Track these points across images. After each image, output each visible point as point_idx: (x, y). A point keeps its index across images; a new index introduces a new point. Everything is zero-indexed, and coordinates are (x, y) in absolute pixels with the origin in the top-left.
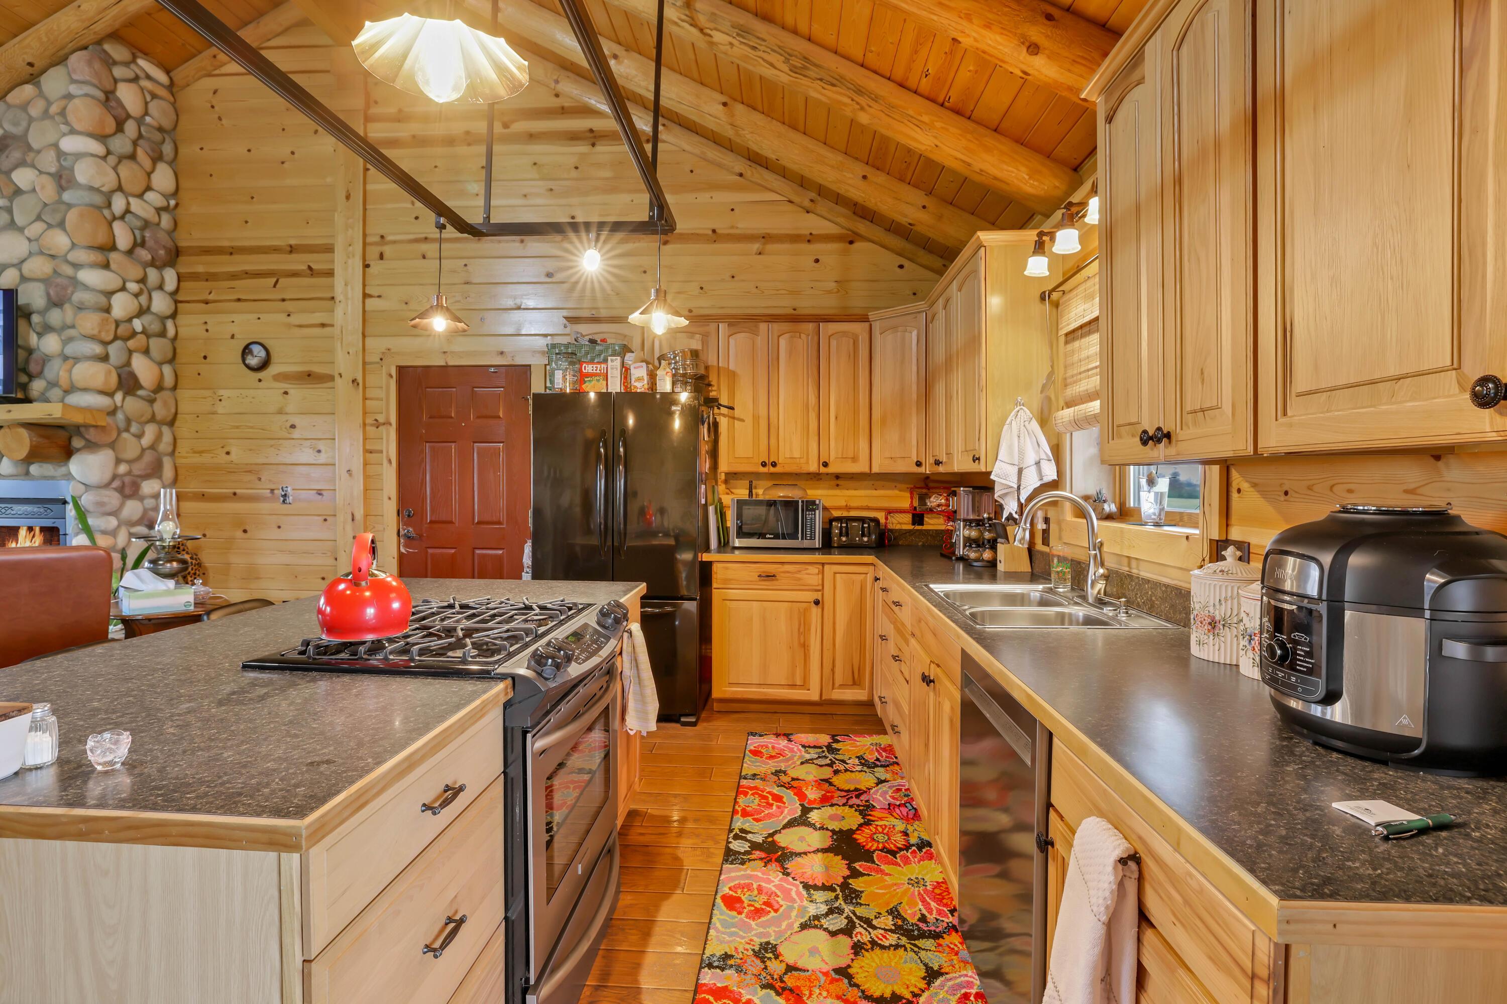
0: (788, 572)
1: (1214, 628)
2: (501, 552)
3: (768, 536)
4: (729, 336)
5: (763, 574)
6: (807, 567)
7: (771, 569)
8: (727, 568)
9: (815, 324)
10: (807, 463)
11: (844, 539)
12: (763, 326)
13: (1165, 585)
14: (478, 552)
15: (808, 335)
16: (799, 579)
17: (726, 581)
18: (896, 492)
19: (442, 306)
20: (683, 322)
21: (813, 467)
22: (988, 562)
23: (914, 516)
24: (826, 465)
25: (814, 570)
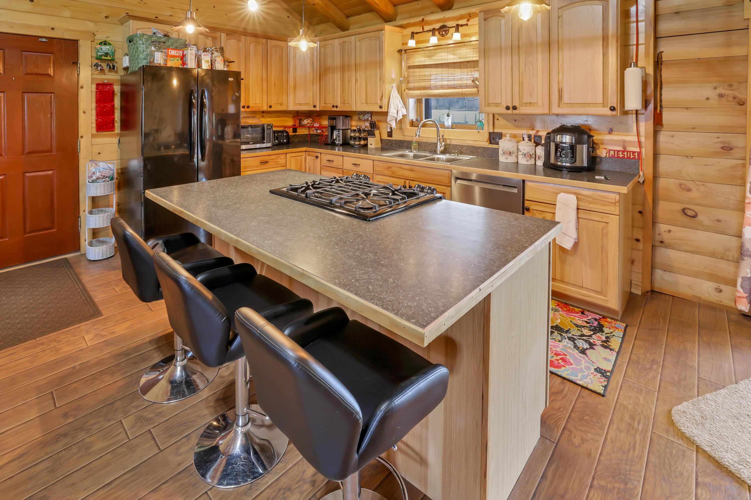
0: (272, 159)
1: (510, 154)
2: (51, 172)
3: (251, 143)
4: (226, 40)
5: (262, 162)
6: (280, 155)
7: (266, 158)
8: (245, 161)
9: (266, 40)
10: (262, 106)
11: (277, 141)
12: (243, 38)
13: (467, 146)
14: (27, 175)
15: (263, 45)
16: (277, 162)
17: (246, 167)
18: (286, 118)
19: (193, 19)
20: (202, 29)
21: (265, 108)
22: (362, 145)
23: (293, 129)
24: (270, 107)
25: (283, 157)
